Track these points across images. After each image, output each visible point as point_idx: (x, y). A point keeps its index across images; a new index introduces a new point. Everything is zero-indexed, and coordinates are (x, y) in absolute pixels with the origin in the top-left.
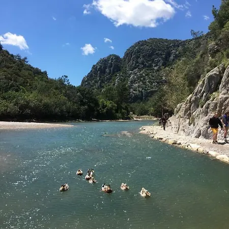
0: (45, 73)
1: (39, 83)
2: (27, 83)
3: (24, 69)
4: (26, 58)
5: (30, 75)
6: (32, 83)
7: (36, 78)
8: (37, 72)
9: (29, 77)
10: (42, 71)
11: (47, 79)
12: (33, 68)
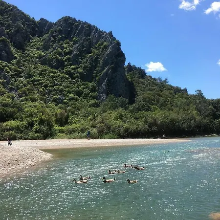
0: (186, 90)
1: (179, 101)
2: (168, 102)
3: (165, 89)
4: (166, 79)
5: (171, 94)
6: (173, 101)
7: (176, 96)
8: (178, 90)
9: (170, 96)
10: (182, 89)
11: (188, 95)
12: (173, 87)
